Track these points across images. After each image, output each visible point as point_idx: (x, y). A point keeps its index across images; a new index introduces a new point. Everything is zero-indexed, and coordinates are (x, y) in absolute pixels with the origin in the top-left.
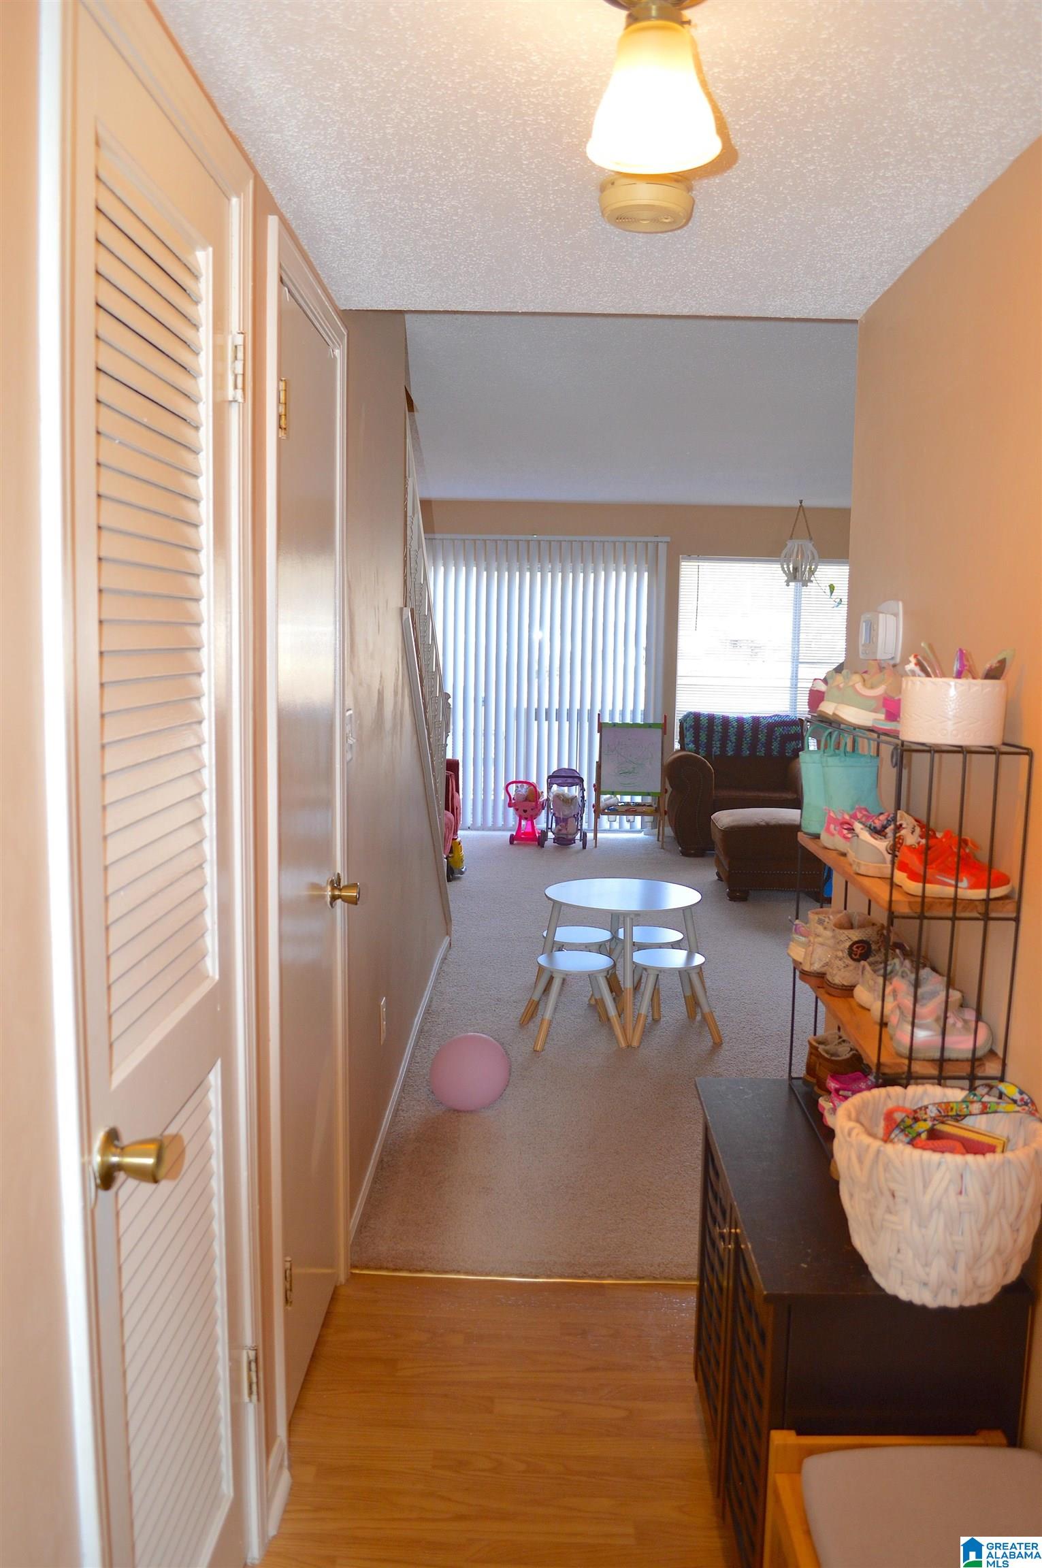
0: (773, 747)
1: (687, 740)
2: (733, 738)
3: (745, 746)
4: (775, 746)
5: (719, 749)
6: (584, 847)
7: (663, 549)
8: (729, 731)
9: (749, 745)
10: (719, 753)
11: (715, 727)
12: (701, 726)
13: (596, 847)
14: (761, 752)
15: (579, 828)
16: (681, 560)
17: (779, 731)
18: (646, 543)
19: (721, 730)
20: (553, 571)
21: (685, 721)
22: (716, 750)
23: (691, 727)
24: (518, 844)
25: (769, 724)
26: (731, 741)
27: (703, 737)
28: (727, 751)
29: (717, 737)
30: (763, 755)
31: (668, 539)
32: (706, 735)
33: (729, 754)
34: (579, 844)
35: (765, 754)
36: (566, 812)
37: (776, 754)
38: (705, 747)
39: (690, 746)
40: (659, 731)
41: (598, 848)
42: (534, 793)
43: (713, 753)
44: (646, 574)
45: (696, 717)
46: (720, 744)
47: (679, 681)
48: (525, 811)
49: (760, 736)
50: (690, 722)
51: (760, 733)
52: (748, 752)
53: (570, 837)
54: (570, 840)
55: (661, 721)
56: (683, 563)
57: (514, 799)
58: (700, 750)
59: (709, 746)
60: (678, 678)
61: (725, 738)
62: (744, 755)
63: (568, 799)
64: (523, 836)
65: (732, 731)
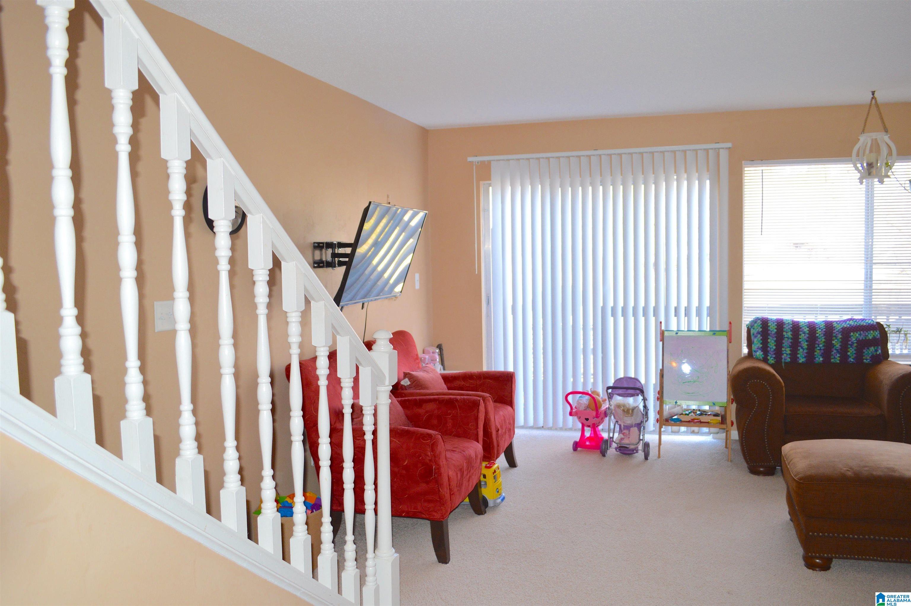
0: (849, 354)
1: (754, 347)
2: (805, 345)
3: (817, 353)
4: (851, 352)
5: (789, 356)
6: (646, 458)
7: (724, 156)
8: (800, 337)
9: (822, 351)
10: (789, 360)
11: (784, 333)
12: (769, 332)
13: (659, 457)
14: (836, 359)
15: (641, 437)
16: (743, 165)
17: (855, 336)
18: (707, 150)
19: (791, 336)
20: (614, 184)
21: (752, 327)
22: (786, 357)
23: (758, 333)
24: (581, 451)
25: (844, 329)
26: (802, 348)
27: (772, 344)
28: (798, 358)
29: (786, 343)
30: (838, 361)
31: (729, 145)
32: (775, 341)
33: (800, 361)
34: (640, 455)
35: (840, 360)
36: (629, 421)
37: (852, 360)
38: (774, 354)
39: (758, 353)
40: (725, 339)
41: (661, 458)
42: (595, 404)
43: (783, 360)
44: (708, 182)
45: (765, 322)
46: (790, 350)
47: (746, 285)
48: (587, 419)
49: (833, 342)
50: (758, 328)
51: (834, 338)
52: (821, 359)
53: (632, 447)
54: (633, 450)
55: (726, 328)
56: (746, 169)
57: (576, 408)
58: (769, 358)
59: (778, 352)
60: (745, 283)
61: (795, 344)
62: (817, 362)
63: (628, 410)
64: (588, 443)
65: (803, 337)
